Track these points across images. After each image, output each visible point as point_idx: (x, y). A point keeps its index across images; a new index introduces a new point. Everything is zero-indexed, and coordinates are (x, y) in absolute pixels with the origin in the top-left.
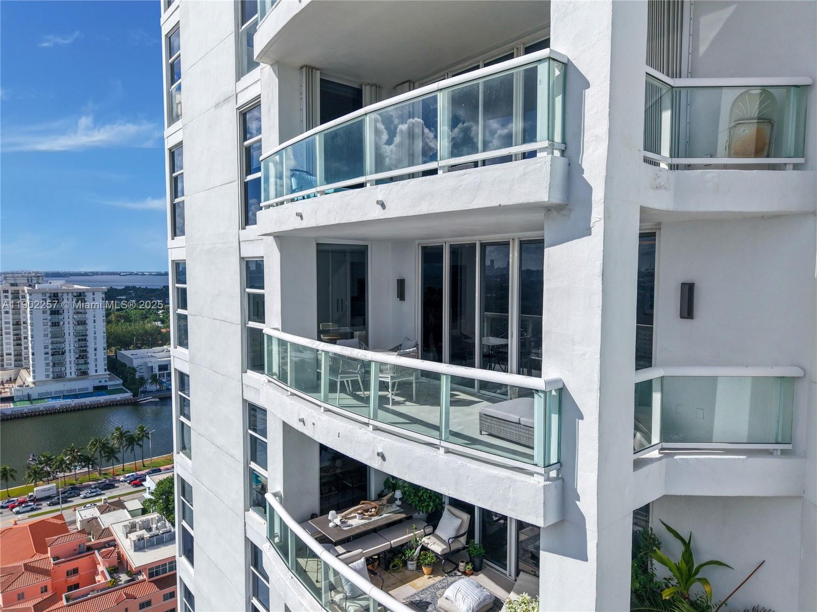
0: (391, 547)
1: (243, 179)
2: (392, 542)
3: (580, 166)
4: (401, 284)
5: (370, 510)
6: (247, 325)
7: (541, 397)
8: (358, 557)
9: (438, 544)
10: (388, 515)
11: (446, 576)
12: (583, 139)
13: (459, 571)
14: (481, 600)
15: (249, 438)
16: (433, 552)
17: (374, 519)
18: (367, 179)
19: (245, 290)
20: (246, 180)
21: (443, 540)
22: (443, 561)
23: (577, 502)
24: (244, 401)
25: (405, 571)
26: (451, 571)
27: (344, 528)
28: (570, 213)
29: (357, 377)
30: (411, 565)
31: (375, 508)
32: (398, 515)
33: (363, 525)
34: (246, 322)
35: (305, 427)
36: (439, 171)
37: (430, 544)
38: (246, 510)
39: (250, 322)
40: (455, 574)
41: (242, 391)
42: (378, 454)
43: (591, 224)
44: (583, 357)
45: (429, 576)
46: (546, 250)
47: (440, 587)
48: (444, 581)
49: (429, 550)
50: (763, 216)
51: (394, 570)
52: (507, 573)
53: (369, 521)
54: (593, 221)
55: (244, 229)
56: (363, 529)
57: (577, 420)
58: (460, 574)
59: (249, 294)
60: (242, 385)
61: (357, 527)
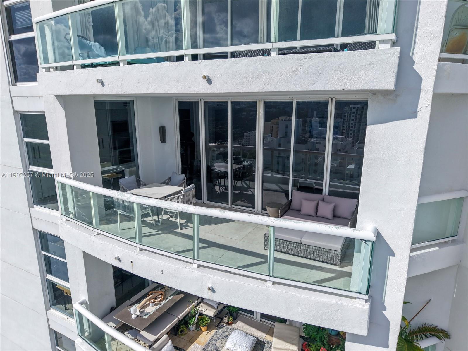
0: (179, 320)
1: (6, 38)
2: (179, 317)
3: (411, 58)
4: (162, 130)
5: (158, 297)
6: (29, 169)
7: (368, 245)
8: (166, 342)
9: (209, 310)
10: (171, 297)
11: (217, 329)
12: (416, 34)
13: (224, 323)
14: (251, 345)
15: (43, 257)
16: (207, 316)
17: (163, 303)
18: (185, 54)
19: (22, 140)
20: (10, 40)
21: (211, 305)
22: (215, 320)
23: (383, 312)
24: (35, 230)
25: (189, 332)
26: (219, 324)
27: (144, 317)
28: (396, 98)
29: (148, 210)
30: (192, 328)
31: (161, 294)
32: (178, 295)
33: (157, 310)
34: (28, 167)
35: (121, 263)
36: (272, 52)
37: (204, 311)
38: (47, 309)
39: (31, 167)
40: (222, 325)
41: (32, 223)
42: (209, 289)
43: (418, 109)
44: (399, 212)
45: (206, 332)
46: (368, 127)
47: (216, 338)
48: (218, 333)
49: (204, 314)
50: (453, 94)
51: (182, 334)
52: (255, 317)
53: (160, 306)
54: (420, 106)
55: (15, 85)
56: (159, 314)
57: (389, 256)
58: (225, 325)
59: (27, 143)
60: (31, 218)
61: (154, 313)
